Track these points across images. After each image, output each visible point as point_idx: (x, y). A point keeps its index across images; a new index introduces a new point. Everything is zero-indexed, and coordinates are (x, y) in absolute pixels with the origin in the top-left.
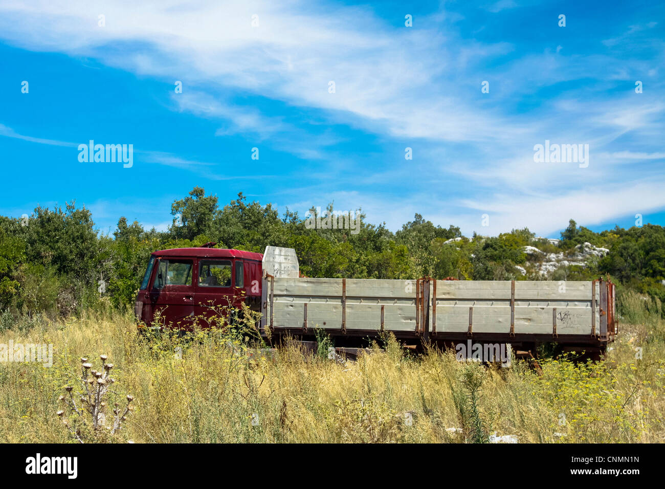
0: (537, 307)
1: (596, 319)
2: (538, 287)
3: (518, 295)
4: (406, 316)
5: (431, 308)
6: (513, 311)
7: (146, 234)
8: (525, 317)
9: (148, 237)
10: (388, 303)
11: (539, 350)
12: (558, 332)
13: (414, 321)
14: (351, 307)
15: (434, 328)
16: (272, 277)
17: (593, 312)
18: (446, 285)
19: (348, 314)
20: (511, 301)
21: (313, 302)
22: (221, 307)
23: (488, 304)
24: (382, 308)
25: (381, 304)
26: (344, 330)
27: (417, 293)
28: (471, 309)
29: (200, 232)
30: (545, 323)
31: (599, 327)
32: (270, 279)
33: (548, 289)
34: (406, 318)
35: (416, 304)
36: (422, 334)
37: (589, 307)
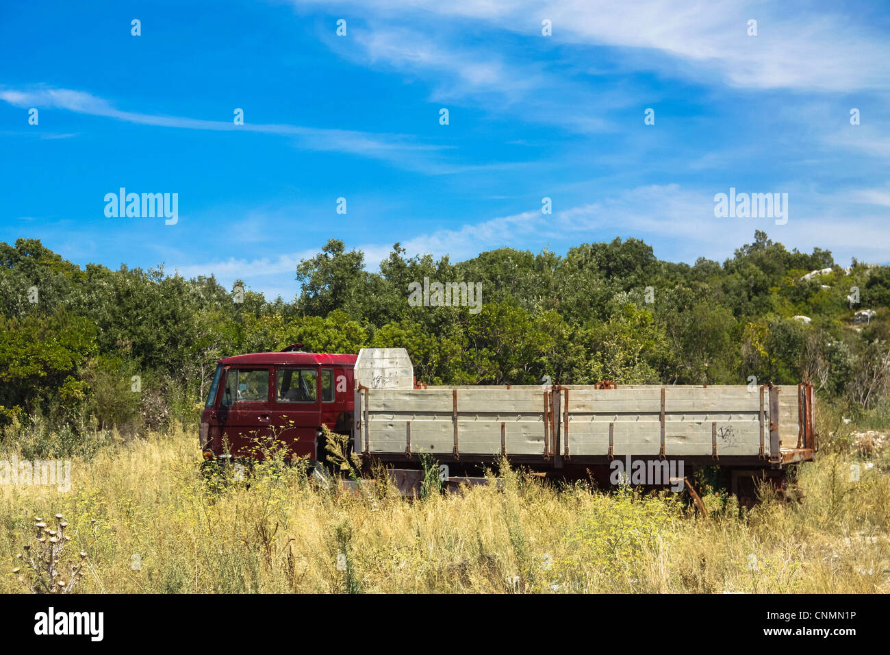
0: (692, 421)
1: (765, 435)
2: (693, 395)
3: (669, 406)
4: (532, 435)
5: (563, 425)
6: (663, 427)
7: (269, 305)
8: (677, 434)
9: (271, 311)
10: (510, 420)
11: (696, 476)
12: (718, 453)
13: (543, 442)
14: (465, 426)
15: (566, 450)
16: (367, 389)
17: (762, 427)
18: (581, 395)
19: (461, 434)
20: (661, 414)
21: (418, 420)
22: (265, 439)
23: (632, 419)
24: (503, 426)
25: (501, 420)
26: (456, 455)
27: (546, 407)
28: (611, 425)
29: (338, 304)
30: (703, 442)
31: (769, 446)
32: (363, 391)
33: (705, 398)
34: (533, 439)
35: (544, 420)
36: (552, 458)
37: (757, 421)
